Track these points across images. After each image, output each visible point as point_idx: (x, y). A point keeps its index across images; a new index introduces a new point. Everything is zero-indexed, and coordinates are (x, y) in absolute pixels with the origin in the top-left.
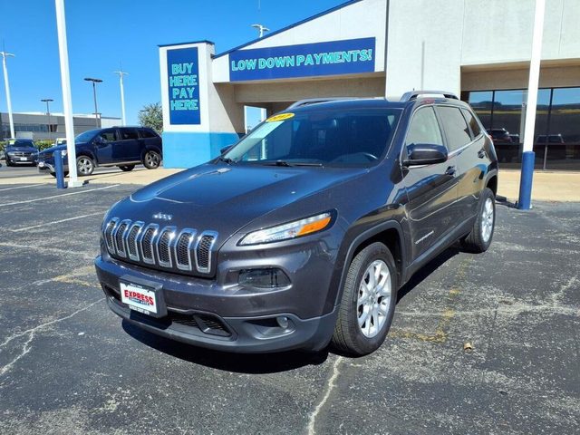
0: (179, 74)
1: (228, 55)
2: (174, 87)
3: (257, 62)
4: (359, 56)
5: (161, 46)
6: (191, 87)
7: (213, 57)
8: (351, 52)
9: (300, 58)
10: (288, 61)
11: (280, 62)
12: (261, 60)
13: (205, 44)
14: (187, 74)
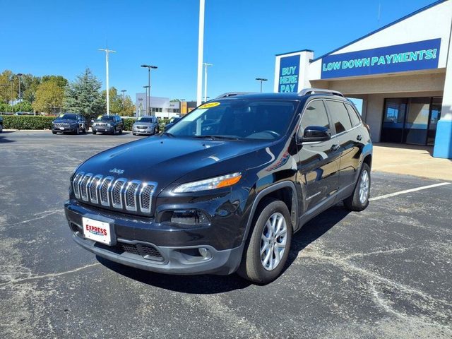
0: (287, 75)
1: (321, 60)
2: (282, 84)
3: (342, 64)
4: (424, 55)
5: (277, 55)
6: (293, 84)
7: (311, 61)
8: (417, 52)
9: (375, 59)
10: (365, 62)
11: (358, 63)
12: (344, 62)
13: (305, 52)
14: (291, 74)
